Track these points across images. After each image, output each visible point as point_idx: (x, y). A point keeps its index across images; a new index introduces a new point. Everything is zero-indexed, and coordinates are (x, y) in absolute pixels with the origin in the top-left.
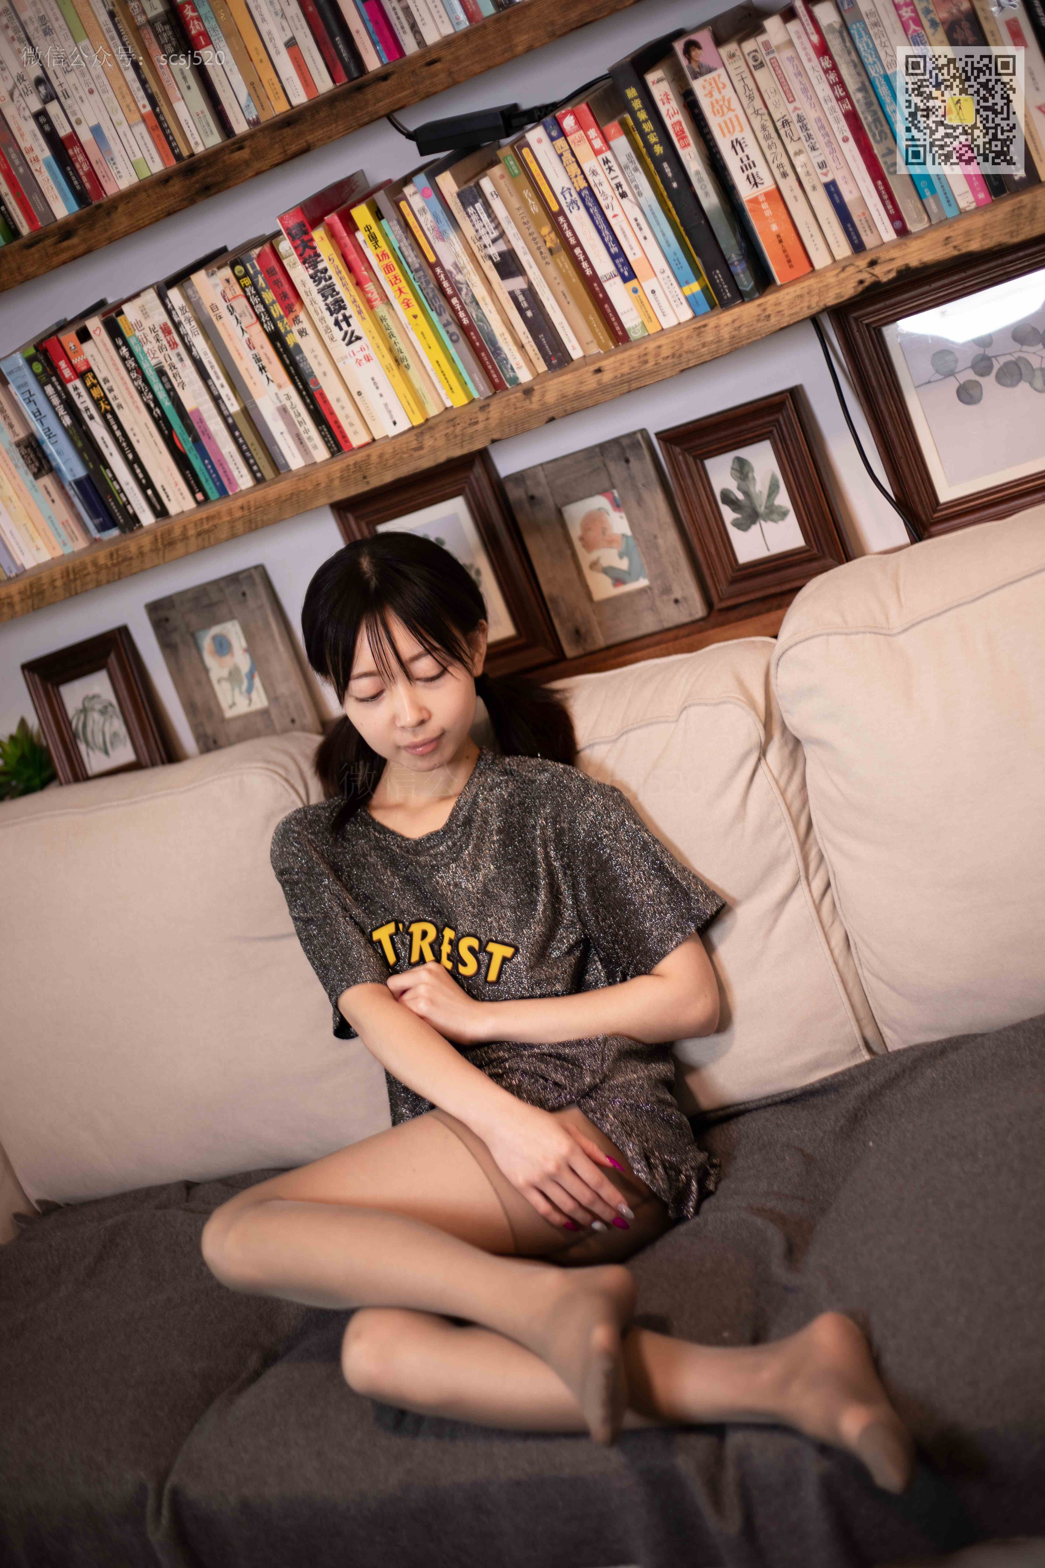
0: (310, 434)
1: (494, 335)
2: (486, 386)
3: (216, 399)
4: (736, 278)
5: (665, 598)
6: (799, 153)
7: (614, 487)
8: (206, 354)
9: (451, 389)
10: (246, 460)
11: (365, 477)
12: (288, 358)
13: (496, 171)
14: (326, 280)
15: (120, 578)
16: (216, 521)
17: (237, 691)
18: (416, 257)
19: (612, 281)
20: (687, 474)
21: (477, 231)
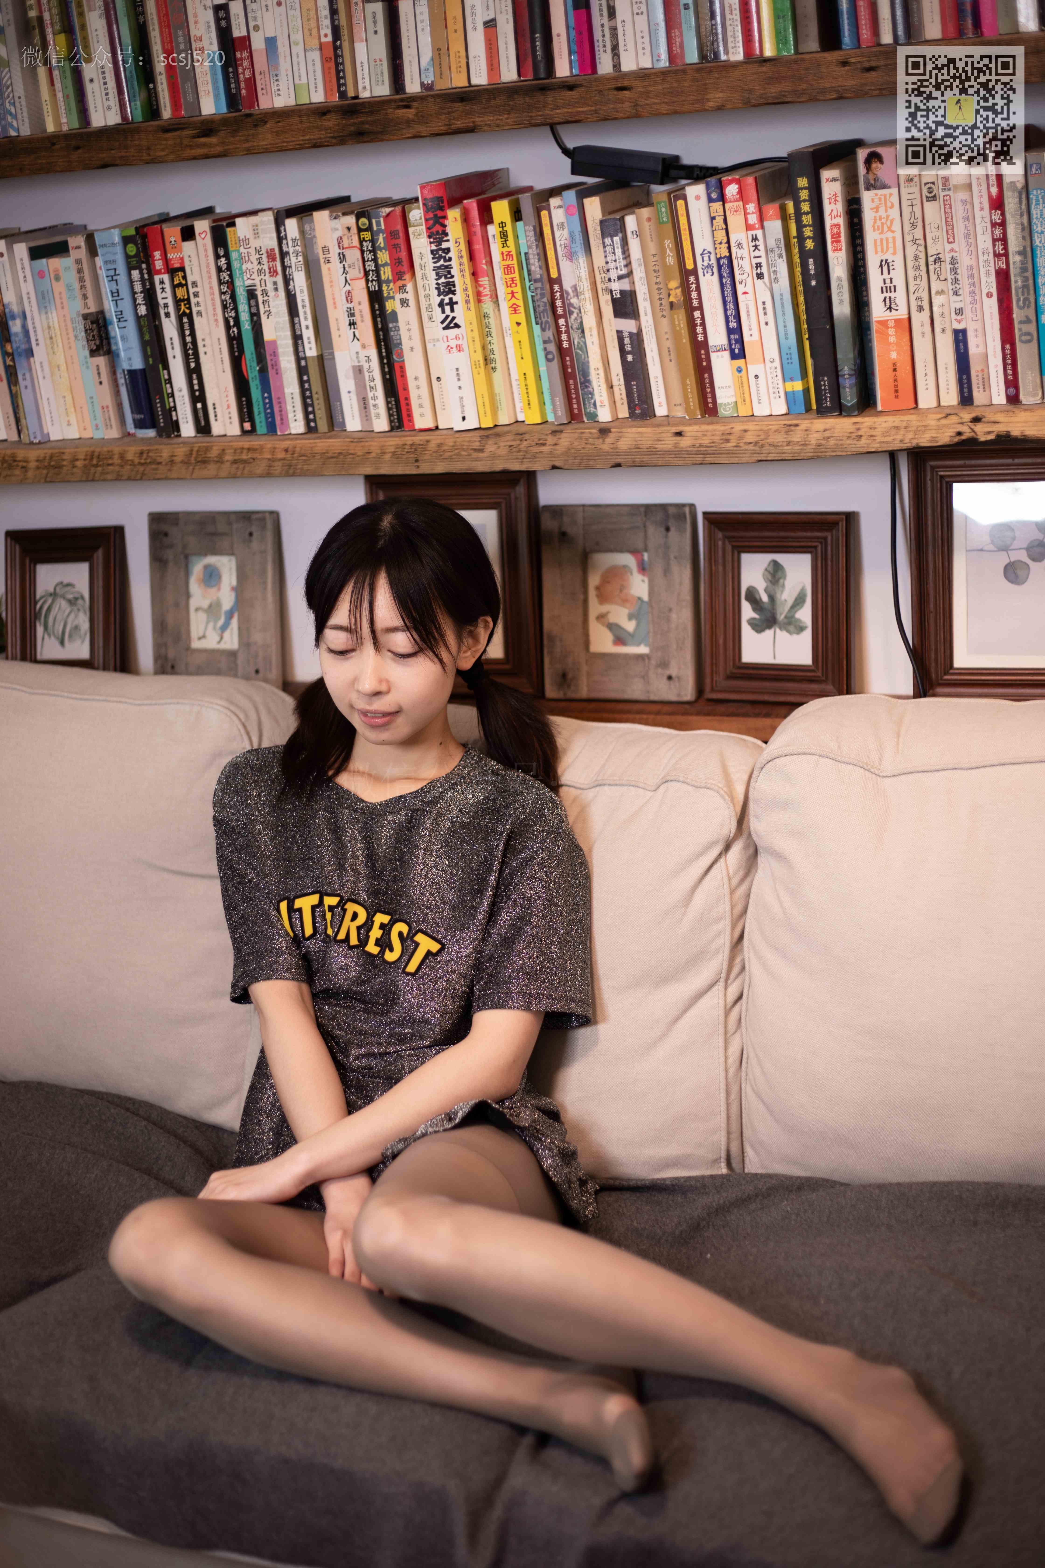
0: (377, 402)
1: (588, 367)
2: (564, 413)
3: (297, 338)
4: (842, 390)
5: (660, 671)
6: (940, 293)
7: (646, 550)
8: (302, 291)
9: (529, 404)
10: (305, 406)
11: (417, 461)
12: (381, 322)
13: (645, 212)
14: (445, 261)
15: (141, 479)
16: (255, 455)
17: (211, 625)
18: (540, 267)
19: (719, 354)
20: (720, 561)
21: (607, 263)
